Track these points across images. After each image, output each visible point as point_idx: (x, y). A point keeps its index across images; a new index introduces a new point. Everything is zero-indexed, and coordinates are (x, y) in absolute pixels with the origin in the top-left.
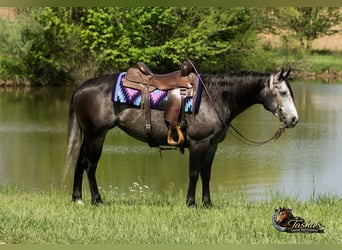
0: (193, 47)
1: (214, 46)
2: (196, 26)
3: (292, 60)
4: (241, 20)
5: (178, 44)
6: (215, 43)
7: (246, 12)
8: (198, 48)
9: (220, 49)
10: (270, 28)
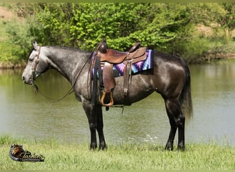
0: (150, 37)
1: (165, 36)
2: (151, 21)
3: (220, 44)
4: (183, 17)
5: (139, 35)
6: (165, 33)
7: (187, 11)
8: (153, 38)
9: (168, 38)
10: (204, 22)
